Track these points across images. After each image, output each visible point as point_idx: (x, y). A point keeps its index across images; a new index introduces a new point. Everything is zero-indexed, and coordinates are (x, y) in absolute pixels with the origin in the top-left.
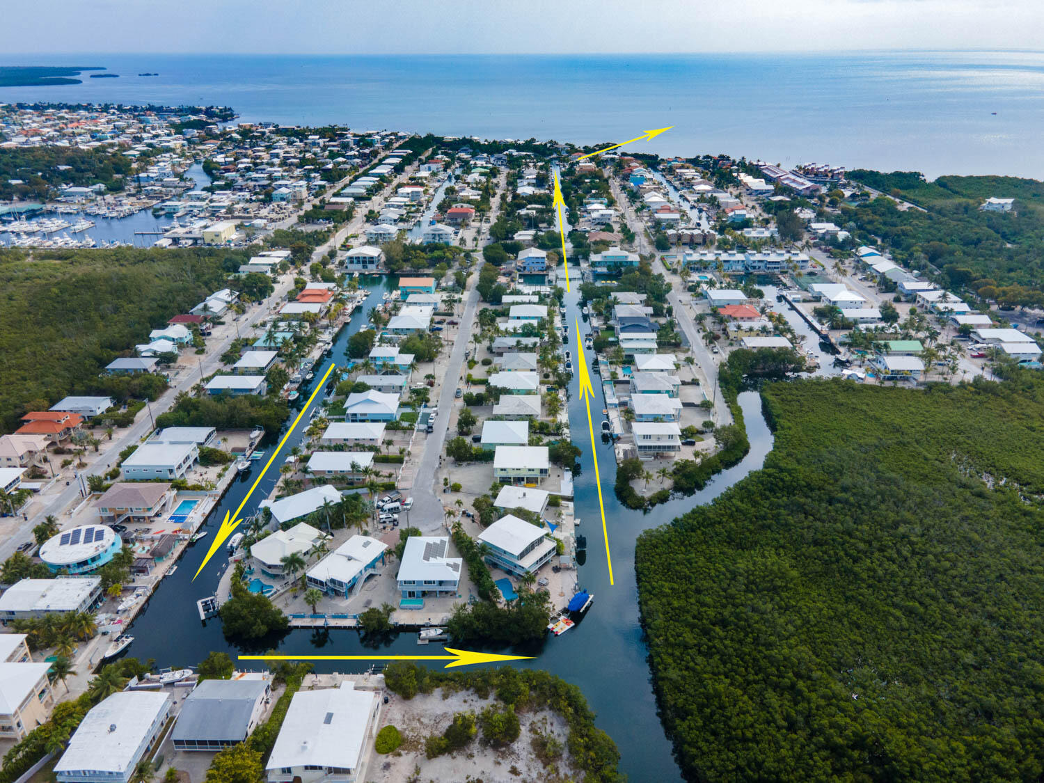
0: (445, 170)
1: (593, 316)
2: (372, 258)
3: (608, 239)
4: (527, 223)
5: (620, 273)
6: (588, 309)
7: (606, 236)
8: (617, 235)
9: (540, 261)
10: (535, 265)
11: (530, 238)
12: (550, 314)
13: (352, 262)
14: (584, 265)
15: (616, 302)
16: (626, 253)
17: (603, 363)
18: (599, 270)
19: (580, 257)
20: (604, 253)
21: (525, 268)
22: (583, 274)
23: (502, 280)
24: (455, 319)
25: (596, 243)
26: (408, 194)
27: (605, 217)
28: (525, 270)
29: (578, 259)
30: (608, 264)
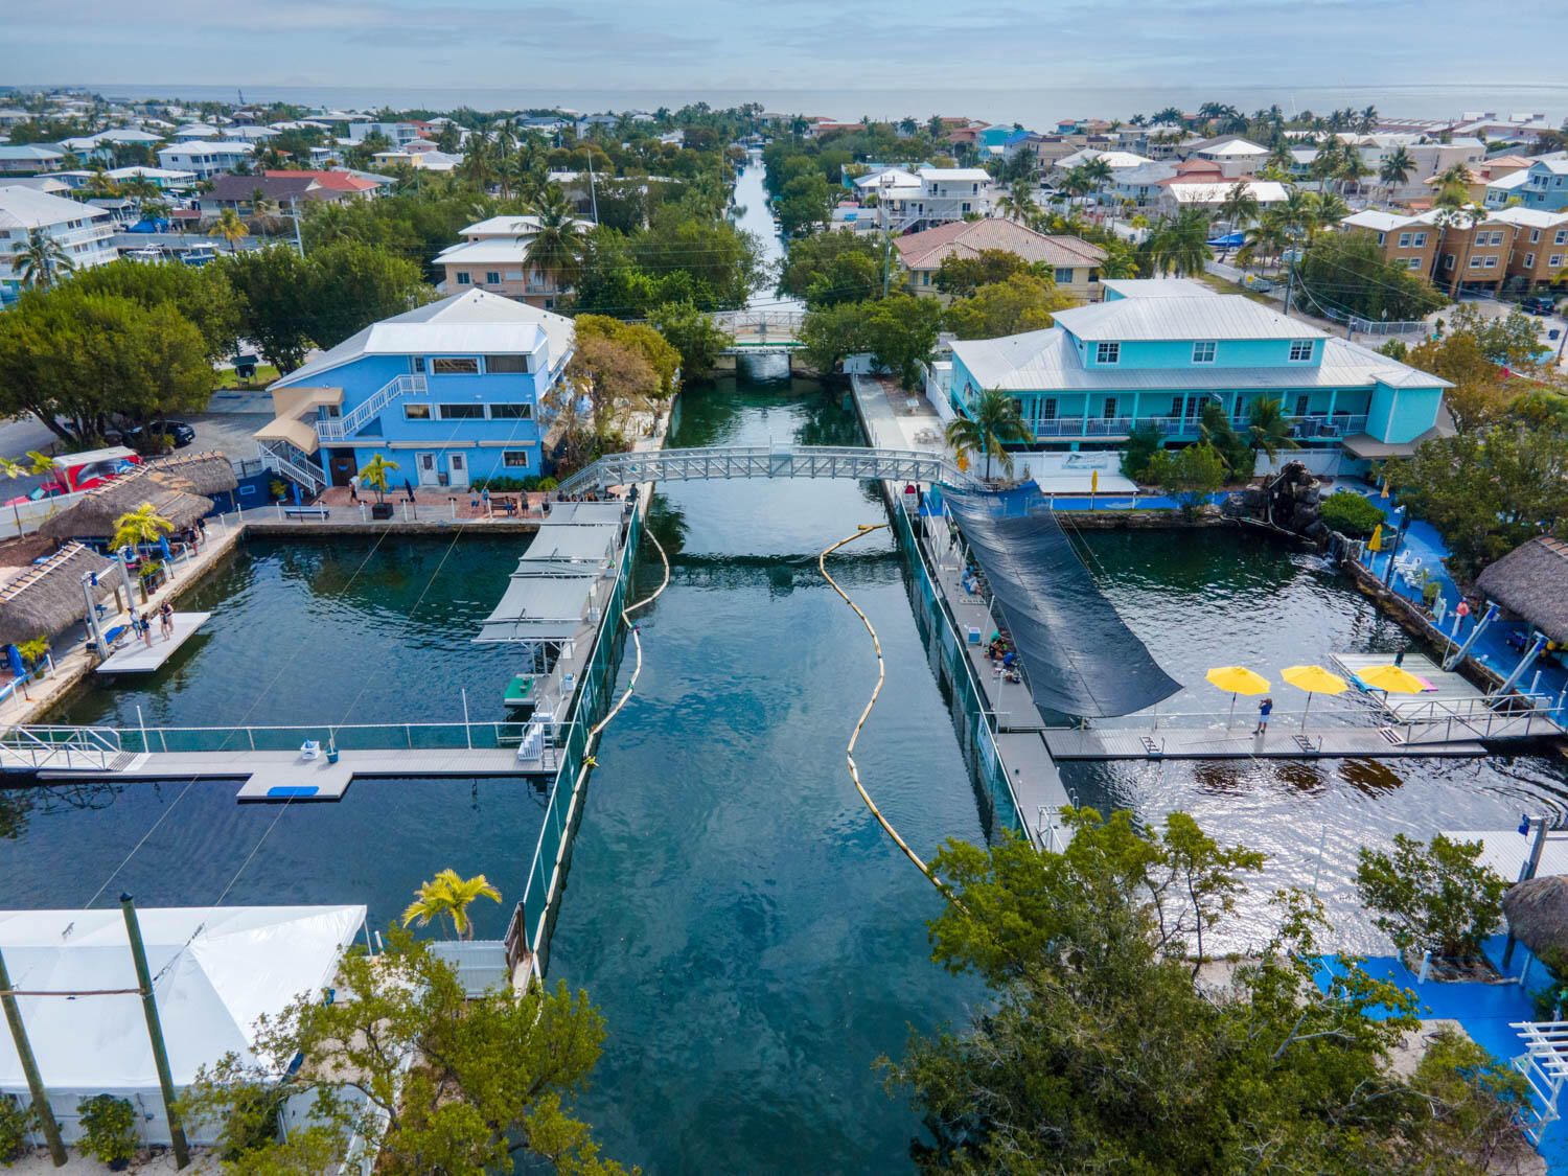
10: (442, 434)
14: (898, 430)
25: (956, 276)
26: (195, 159)
27: (950, 196)
28: (341, 480)
29: (845, 383)
30: (1136, 416)
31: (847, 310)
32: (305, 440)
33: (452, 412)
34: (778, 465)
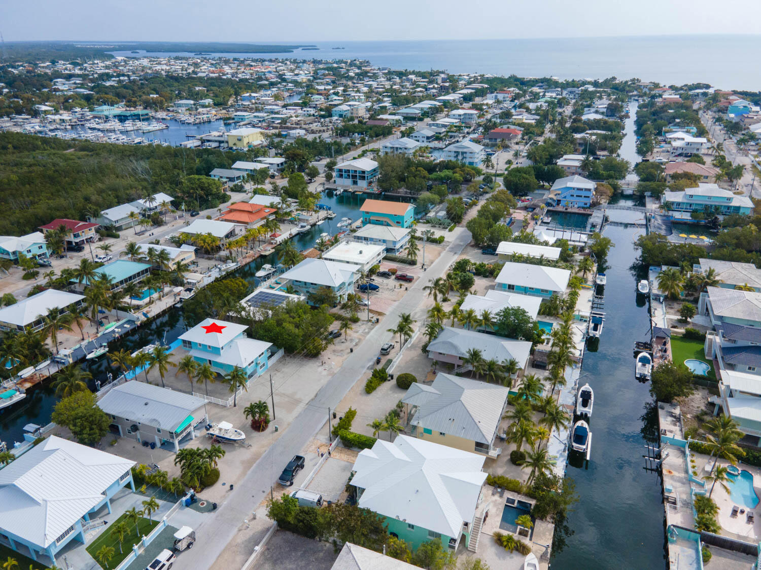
0: (512, 101)
1: (657, 298)
2: (364, 172)
3: (696, 173)
4: (581, 149)
5: (715, 224)
6: (651, 285)
7: (692, 168)
8: (708, 167)
9: (583, 194)
10: (575, 199)
11: (578, 164)
12: (574, 285)
13: (341, 176)
14: (652, 206)
15: (710, 281)
16: (728, 194)
17: (674, 443)
18: (677, 215)
19: (647, 194)
20: (689, 191)
21: (559, 202)
22: (648, 220)
23: (519, 215)
24: (409, 271)
25: (675, 177)
26: (460, 115)
27: (692, 146)
28: (558, 204)
29: (644, 197)
30: (693, 207)
31: (648, 183)
32: (555, 198)
33: (577, 196)
34: (629, 208)
